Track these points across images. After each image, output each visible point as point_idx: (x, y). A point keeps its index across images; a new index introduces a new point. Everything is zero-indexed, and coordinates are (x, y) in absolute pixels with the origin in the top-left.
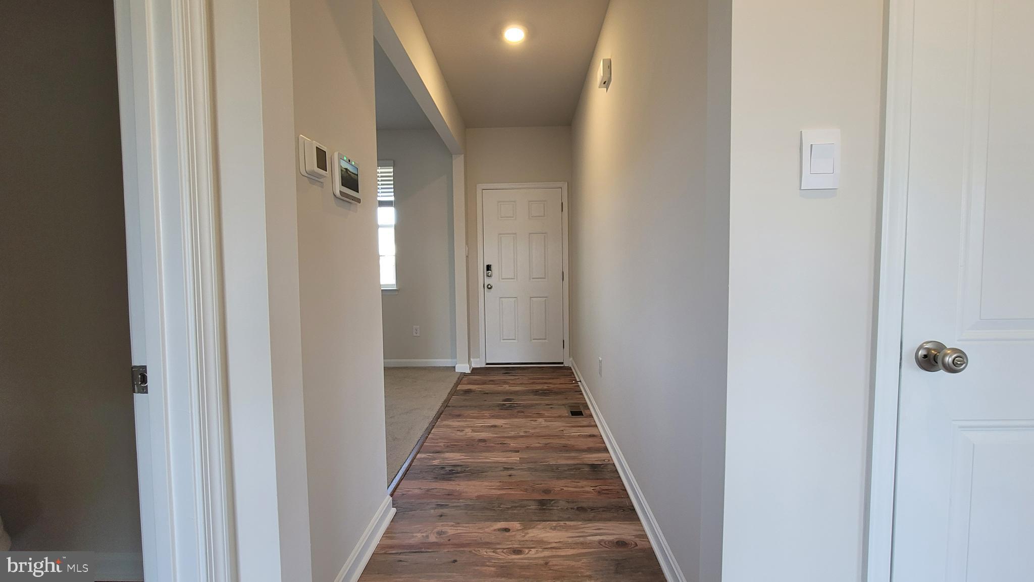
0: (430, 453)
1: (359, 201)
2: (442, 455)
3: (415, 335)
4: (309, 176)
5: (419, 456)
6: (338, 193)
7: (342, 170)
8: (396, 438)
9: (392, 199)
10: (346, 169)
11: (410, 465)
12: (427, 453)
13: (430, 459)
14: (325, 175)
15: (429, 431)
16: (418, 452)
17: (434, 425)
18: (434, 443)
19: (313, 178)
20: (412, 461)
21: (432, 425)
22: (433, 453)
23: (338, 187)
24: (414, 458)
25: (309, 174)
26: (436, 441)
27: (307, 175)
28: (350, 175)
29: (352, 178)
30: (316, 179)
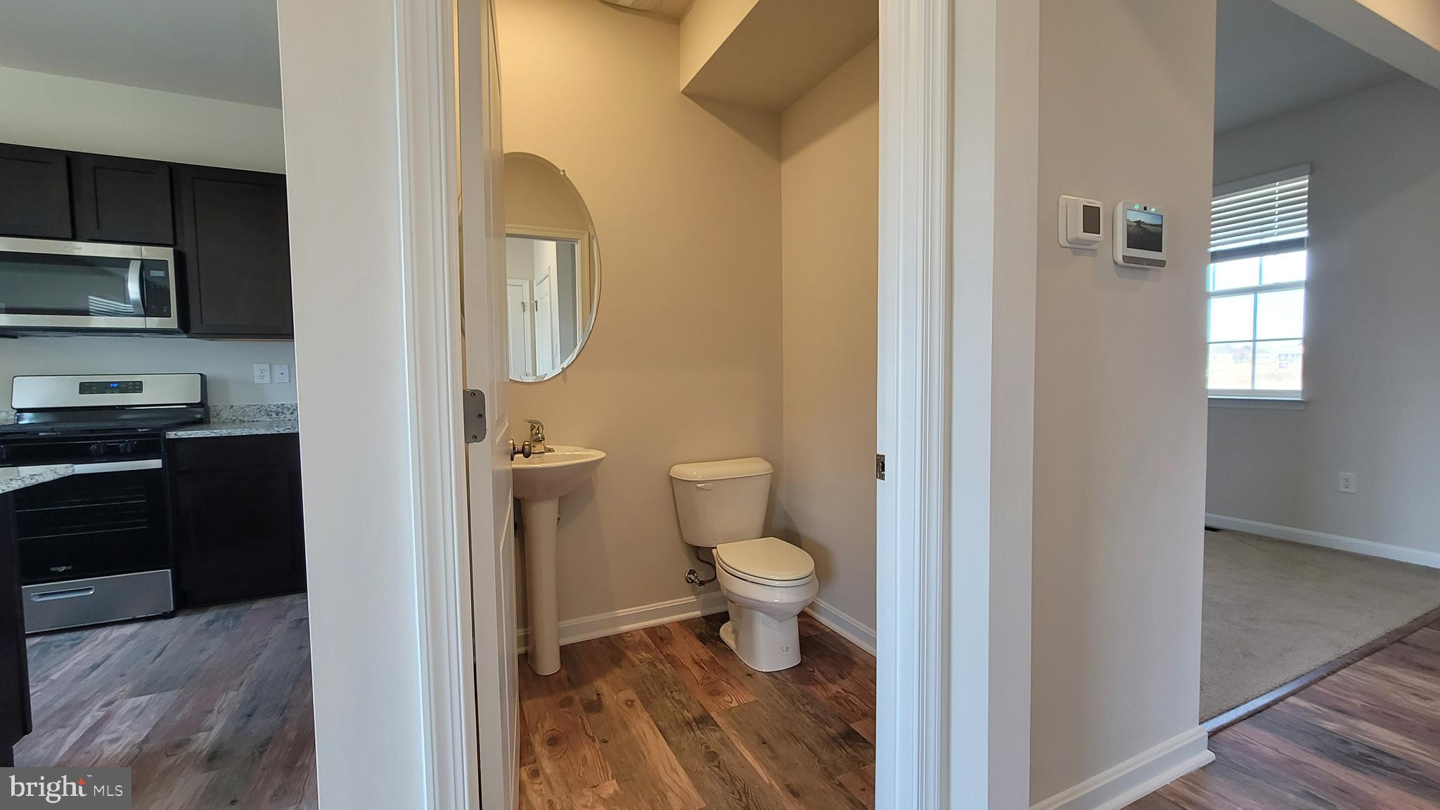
0: (1321, 705)
1: (1161, 264)
2: (1352, 721)
3: (1342, 489)
4: (1072, 246)
5: (1292, 700)
6: (1120, 259)
7: (1128, 226)
8: (1250, 654)
9: (1305, 234)
10: (1139, 223)
11: (1268, 706)
12: (1313, 702)
13: (1317, 715)
14: (1098, 239)
15: (1333, 669)
16: (1293, 694)
17: (1349, 664)
18: (1338, 693)
19: (1077, 248)
20: (1275, 702)
21: (1347, 662)
22: (1329, 708)
23: (1121, 249)
24: (1281, 699)
25: (1072, 243)
26: (1348, 693)
27: (1068, 245)
28: (1144, 229)
29: (1149, 233)
30: (1086, 247)
